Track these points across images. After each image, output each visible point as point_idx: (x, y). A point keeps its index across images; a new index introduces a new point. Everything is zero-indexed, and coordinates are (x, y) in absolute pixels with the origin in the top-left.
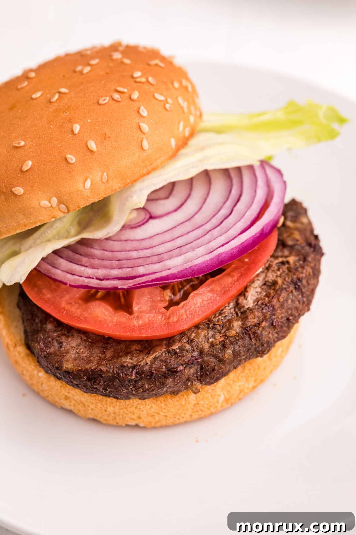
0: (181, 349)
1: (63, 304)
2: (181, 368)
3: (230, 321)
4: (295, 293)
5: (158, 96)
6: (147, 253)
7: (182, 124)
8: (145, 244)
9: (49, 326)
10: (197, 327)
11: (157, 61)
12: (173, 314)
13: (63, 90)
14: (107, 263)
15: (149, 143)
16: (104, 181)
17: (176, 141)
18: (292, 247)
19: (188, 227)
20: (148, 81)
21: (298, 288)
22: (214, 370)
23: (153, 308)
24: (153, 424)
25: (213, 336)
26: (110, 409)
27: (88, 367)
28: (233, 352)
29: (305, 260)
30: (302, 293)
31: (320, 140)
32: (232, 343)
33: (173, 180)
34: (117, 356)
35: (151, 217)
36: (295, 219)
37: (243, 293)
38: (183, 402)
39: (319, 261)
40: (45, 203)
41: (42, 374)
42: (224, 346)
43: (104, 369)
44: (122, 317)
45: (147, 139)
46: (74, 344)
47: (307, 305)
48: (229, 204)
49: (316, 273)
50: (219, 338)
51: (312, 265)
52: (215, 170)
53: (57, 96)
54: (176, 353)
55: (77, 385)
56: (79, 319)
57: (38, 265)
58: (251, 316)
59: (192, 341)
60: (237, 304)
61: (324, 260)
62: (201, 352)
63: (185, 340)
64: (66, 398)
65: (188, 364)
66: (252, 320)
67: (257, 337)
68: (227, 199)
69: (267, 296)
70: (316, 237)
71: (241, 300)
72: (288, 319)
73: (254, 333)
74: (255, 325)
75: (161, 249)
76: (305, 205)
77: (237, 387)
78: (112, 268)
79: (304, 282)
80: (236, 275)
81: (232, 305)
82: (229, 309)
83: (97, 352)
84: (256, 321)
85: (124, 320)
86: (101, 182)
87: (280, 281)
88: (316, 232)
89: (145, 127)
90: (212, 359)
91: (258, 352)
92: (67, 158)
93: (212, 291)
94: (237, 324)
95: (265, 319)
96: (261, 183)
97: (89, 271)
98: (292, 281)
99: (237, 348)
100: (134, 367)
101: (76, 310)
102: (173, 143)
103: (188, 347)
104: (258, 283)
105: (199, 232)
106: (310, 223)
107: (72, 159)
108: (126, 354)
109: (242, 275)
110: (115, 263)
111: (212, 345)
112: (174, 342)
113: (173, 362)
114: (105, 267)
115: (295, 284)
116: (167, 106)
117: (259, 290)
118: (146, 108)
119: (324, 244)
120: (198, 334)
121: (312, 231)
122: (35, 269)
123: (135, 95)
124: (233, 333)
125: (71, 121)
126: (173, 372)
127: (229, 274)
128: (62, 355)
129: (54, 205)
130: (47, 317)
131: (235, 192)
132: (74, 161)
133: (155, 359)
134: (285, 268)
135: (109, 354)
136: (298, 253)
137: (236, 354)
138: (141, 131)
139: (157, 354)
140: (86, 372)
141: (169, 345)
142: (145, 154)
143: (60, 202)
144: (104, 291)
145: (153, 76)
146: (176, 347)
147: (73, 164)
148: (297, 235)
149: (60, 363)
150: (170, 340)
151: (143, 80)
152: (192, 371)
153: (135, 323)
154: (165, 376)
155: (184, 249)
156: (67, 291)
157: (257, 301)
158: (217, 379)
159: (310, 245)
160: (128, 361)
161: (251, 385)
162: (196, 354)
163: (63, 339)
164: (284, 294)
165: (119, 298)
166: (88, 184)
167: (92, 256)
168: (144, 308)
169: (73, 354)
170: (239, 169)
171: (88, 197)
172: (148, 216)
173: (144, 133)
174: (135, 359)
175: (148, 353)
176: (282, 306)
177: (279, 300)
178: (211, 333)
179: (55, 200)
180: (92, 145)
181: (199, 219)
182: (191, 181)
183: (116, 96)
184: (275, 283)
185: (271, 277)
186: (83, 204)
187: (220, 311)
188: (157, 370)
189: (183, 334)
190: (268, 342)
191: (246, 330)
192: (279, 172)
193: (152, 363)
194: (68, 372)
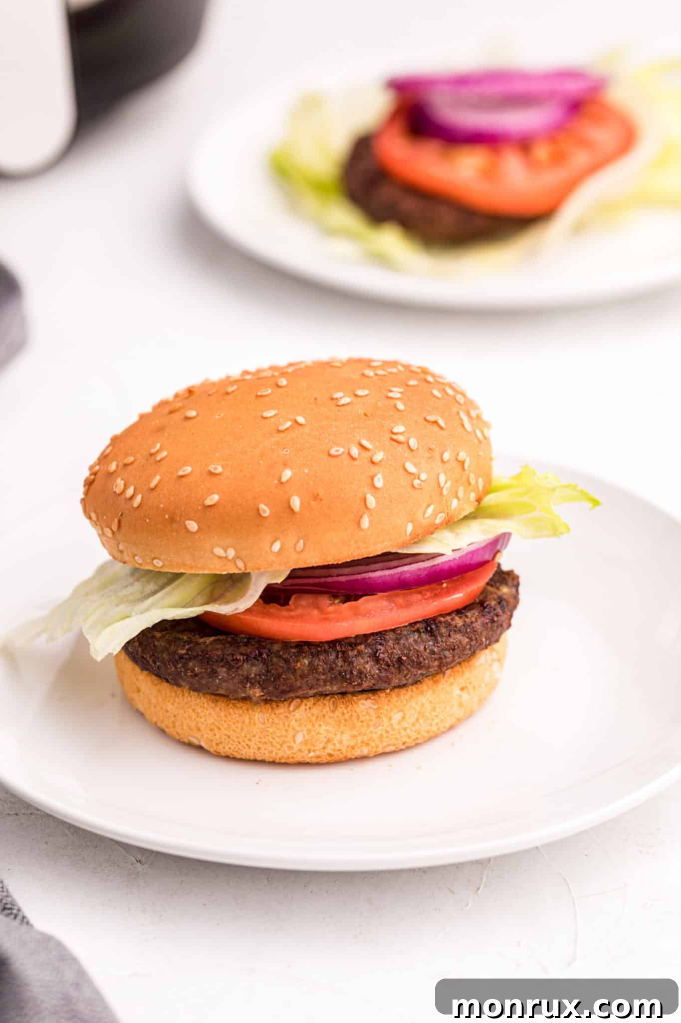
5: (409, 466)
7: (430, 509)
15: (370, 522)
16: (298, 549)
17: (415, 528)
20: (407, 442)
28: (311, 663)
32: (312, 653)
40: (219, 551)
42: (300, 652)
45: (370, 516)
86: (293, 550)
89: (372, 501)
90: (281, 663)
92: (260, 508)
102: (410, 528)
107: (265, 511)
116: (417, 482)
118: (384, 479)
123: (379, 457)
129: (230, 558)
132: (267, 514)
138: (365, 504)
142: (359, 534)
143: (238, 556)
147: (265, 518)
171: (272, 561)
173: (367, 508)
179: (232, 552)
180: (296, 503)
183: (355, 451)
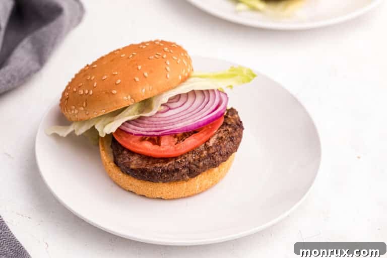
0: (181, 161)
1: (131, 142)
2: (181, 168)
3: (202, 151)
4: (231, 142)
5: (174, 57)
6: (168, 122)
7: (184, 71)
8: (167, 118)
9: (125, 152)
10: (188, 153)
11: (174, 45)
12: (178, 146)
13: (134, 54)
14: (151, 126)
15: (170, 76)
16: (151, 90)
17: (182, 77)
18: (230, 125)
19: (185, 113)
20: (170, 52)
21: (232, 140)
22: (194, 171)
23: (170, 144)
24: (168, 197)
25: (195, 156)
26: (150, 189)
27: (141, 167)
28: (203, 163)
29: (235, 130)
30: (234, 143)
31: (244, 82)
32: (203, 160)
33: (180, 93)
34: (153, 163)
35: (170, 109)
36: (232, 115)
37: (208, 141)
38: (181, 186)
39: (242, 131)
40: (125, 98)
41: (121, 174)
42: (199, 161)
43: (148, 168)
44: (156, 147)
45: (169, 74)
46: (135, 158)
47: (236, 149)
48: (203, 104)
49: (240, 136)
50: (197, 157)
51: (239, 132)
52: (197, 91)
53: (131, 56)
54: (178, 163)
55: (136, 176)
56: (138, 148)
57: (120, 126)
58: (211, 150)
59: (186, 158)
60: (205, 145)
61: (244, 131)
62: (189, 163)
63: (183, 157)
64: (131, 185)
65: (184, 167)
66: (211, 151)
67: (214, 159)
68: (203, 102)
69: (219, 142)
70: (241, 122)
71: (207, 143)
72: (227, 153)
73: (212, 157)
74: (213, 153)
75: (173, 121)
76: (237, 110)
77: (205, 182)
78: (152, 127)
79: (235, 139)
80: (205, 133)
81: (203, 145)
82: (202, 147)
83: (145, 162)
84: (213, 151)
85: (157, 148)
86: (149, 90)
87: (224, 137)
88: (241, 120)
89: (168, 68)
90: (194, 166)
91: (214, 165)
92: (135, 79)
93: (194, 138)
94: (205, 152)
95: (217, 151)
96: (217, 96)
97: (143, 129)
98: (229, 137)
99: (205, 162)
100: (161, 167)
101: (137, 144)
102: (180, 77)
103: (184, 160)
104: (215, 137)
105: (190, 114)
106: (238, 117)
108: (157, 163)
109: (208, 133)
110: (154, 126)
111: (194, 160)
112: (178, 158)
113: (177, 166)
114: (150, 127)
115: (231, 138)
116: (178, 62)
117: (215, 140)
118: (169, 62)
119: (244, 125)
120: (188, 156)
121: (239, 120)
122: (119, 128)
123: (165, 56)
124: (203, 155)
125: (137, 65)
126: (177, 170)
127: (202, 133)
128: (130, 163)
129: (129, 99)
130: (124, 149)
131: (206, 100)
133: (170, 164)
134: (226, 132)
135: (150, 163)
136: (233, 127)
137: (204, 165)
139: (171, 163)
140: (140, 169)
141: (176, 159)
142: (168, 80)
143: (132, 98)
144: (149, 137)
145: (173, 50)
146: (179, 160)
148: (232, 121)
149: (129, 165)
150: (176, 158)
151: (168, 51)
152: (185, 171)
153: (162, 149)
154: (174, 172)
155: (184, 120)
156: (133, 137)
157: (214, 144)
158: (196, 175)
159: (238, 125)
160: (158, 165)
161: (211, 183)
162: (187, 163)
163: (131, 157)
164: (226, 142)
165: (155, 141)
166: (144, 90)
167: (144, 124)
168: (166, 144)
169: (135, 162)
170: (208, 91)
171: (143, 96)
172: (168, 109)
173: (168, 71)
174: (161, 165)
175: (167, 163)
176: (225, 147)
177: (223, 144)
178: (194, 155)
179: (129, 97)
180: (146, 74)
181: (190, 110)
182: (187, 94)
183: (157, 56)
184: (222, 137)
185: (220, 135)
186: (141, 99)
187: (198, 147)
188: (171, 169)
189: (181, 156)
190: (218, 161)
191: (209, 155)
192: (226, 94)
193: (168, 166)
194: (132, 169)
